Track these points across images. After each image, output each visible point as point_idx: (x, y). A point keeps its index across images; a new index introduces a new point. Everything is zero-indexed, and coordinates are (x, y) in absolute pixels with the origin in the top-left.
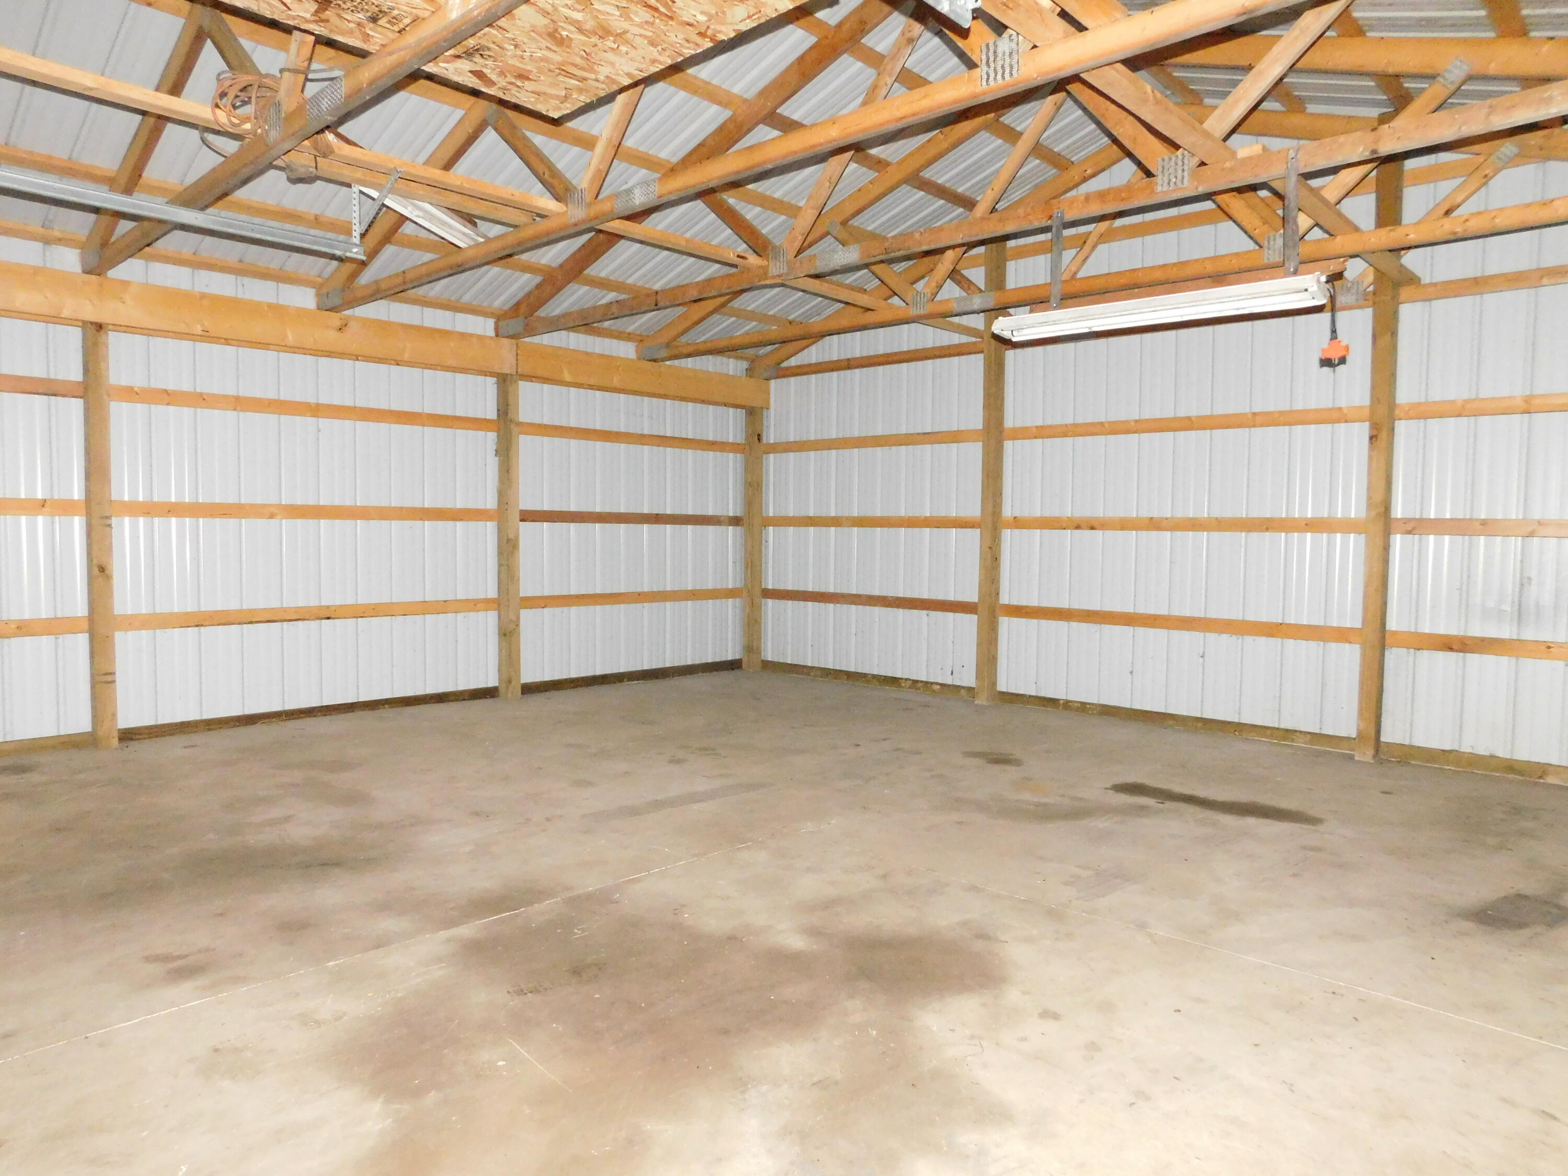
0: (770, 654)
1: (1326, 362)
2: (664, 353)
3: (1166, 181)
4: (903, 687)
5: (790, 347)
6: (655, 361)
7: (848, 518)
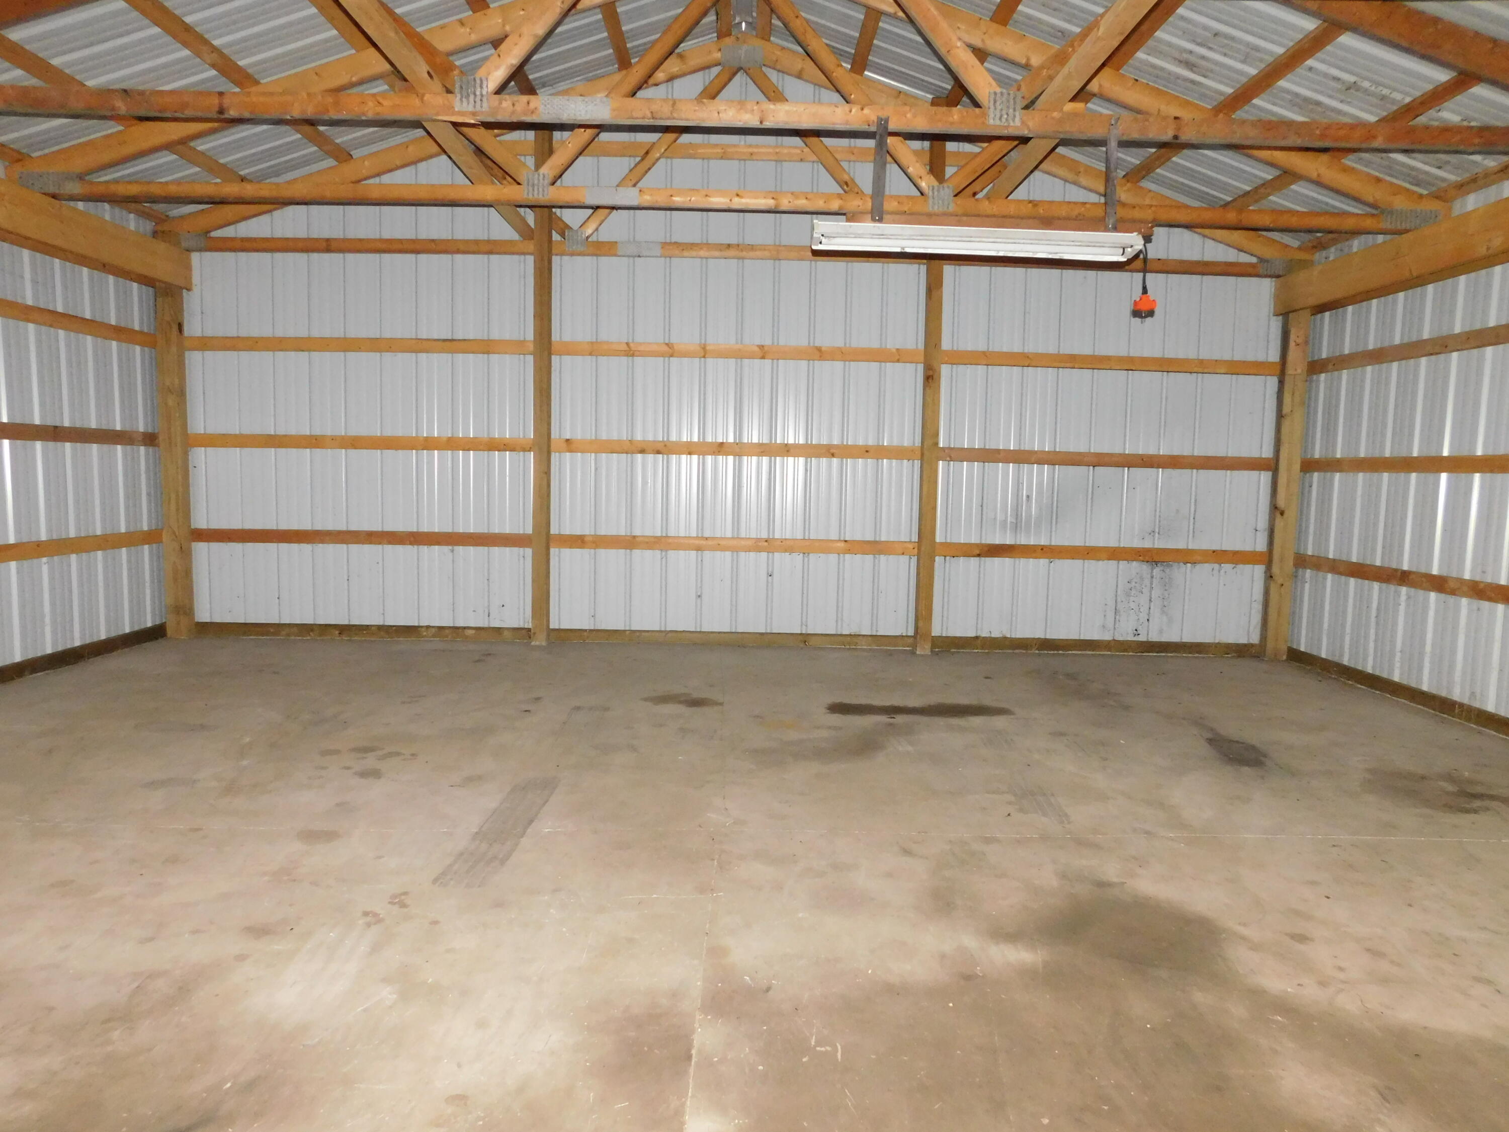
0: (203, 614)
1: (1136, 313)
2: (74, 188)
3: (998, 116)
4: (425, 636)
5: (229, 211)
6: (54, 196)
7: (333, 438)
